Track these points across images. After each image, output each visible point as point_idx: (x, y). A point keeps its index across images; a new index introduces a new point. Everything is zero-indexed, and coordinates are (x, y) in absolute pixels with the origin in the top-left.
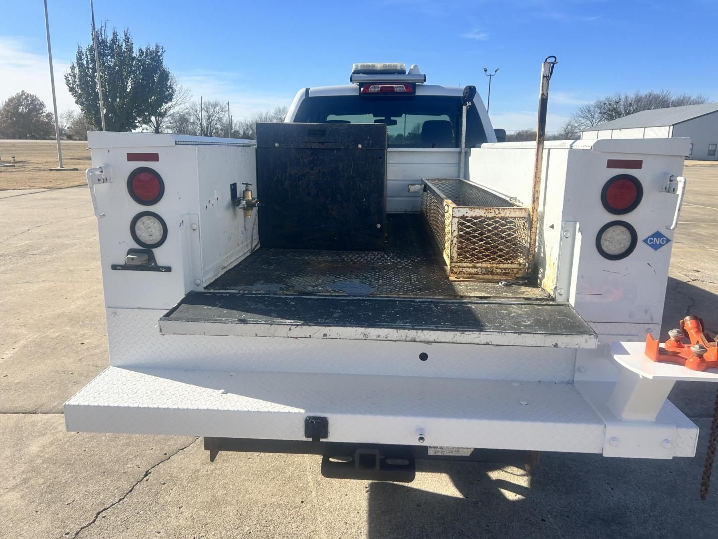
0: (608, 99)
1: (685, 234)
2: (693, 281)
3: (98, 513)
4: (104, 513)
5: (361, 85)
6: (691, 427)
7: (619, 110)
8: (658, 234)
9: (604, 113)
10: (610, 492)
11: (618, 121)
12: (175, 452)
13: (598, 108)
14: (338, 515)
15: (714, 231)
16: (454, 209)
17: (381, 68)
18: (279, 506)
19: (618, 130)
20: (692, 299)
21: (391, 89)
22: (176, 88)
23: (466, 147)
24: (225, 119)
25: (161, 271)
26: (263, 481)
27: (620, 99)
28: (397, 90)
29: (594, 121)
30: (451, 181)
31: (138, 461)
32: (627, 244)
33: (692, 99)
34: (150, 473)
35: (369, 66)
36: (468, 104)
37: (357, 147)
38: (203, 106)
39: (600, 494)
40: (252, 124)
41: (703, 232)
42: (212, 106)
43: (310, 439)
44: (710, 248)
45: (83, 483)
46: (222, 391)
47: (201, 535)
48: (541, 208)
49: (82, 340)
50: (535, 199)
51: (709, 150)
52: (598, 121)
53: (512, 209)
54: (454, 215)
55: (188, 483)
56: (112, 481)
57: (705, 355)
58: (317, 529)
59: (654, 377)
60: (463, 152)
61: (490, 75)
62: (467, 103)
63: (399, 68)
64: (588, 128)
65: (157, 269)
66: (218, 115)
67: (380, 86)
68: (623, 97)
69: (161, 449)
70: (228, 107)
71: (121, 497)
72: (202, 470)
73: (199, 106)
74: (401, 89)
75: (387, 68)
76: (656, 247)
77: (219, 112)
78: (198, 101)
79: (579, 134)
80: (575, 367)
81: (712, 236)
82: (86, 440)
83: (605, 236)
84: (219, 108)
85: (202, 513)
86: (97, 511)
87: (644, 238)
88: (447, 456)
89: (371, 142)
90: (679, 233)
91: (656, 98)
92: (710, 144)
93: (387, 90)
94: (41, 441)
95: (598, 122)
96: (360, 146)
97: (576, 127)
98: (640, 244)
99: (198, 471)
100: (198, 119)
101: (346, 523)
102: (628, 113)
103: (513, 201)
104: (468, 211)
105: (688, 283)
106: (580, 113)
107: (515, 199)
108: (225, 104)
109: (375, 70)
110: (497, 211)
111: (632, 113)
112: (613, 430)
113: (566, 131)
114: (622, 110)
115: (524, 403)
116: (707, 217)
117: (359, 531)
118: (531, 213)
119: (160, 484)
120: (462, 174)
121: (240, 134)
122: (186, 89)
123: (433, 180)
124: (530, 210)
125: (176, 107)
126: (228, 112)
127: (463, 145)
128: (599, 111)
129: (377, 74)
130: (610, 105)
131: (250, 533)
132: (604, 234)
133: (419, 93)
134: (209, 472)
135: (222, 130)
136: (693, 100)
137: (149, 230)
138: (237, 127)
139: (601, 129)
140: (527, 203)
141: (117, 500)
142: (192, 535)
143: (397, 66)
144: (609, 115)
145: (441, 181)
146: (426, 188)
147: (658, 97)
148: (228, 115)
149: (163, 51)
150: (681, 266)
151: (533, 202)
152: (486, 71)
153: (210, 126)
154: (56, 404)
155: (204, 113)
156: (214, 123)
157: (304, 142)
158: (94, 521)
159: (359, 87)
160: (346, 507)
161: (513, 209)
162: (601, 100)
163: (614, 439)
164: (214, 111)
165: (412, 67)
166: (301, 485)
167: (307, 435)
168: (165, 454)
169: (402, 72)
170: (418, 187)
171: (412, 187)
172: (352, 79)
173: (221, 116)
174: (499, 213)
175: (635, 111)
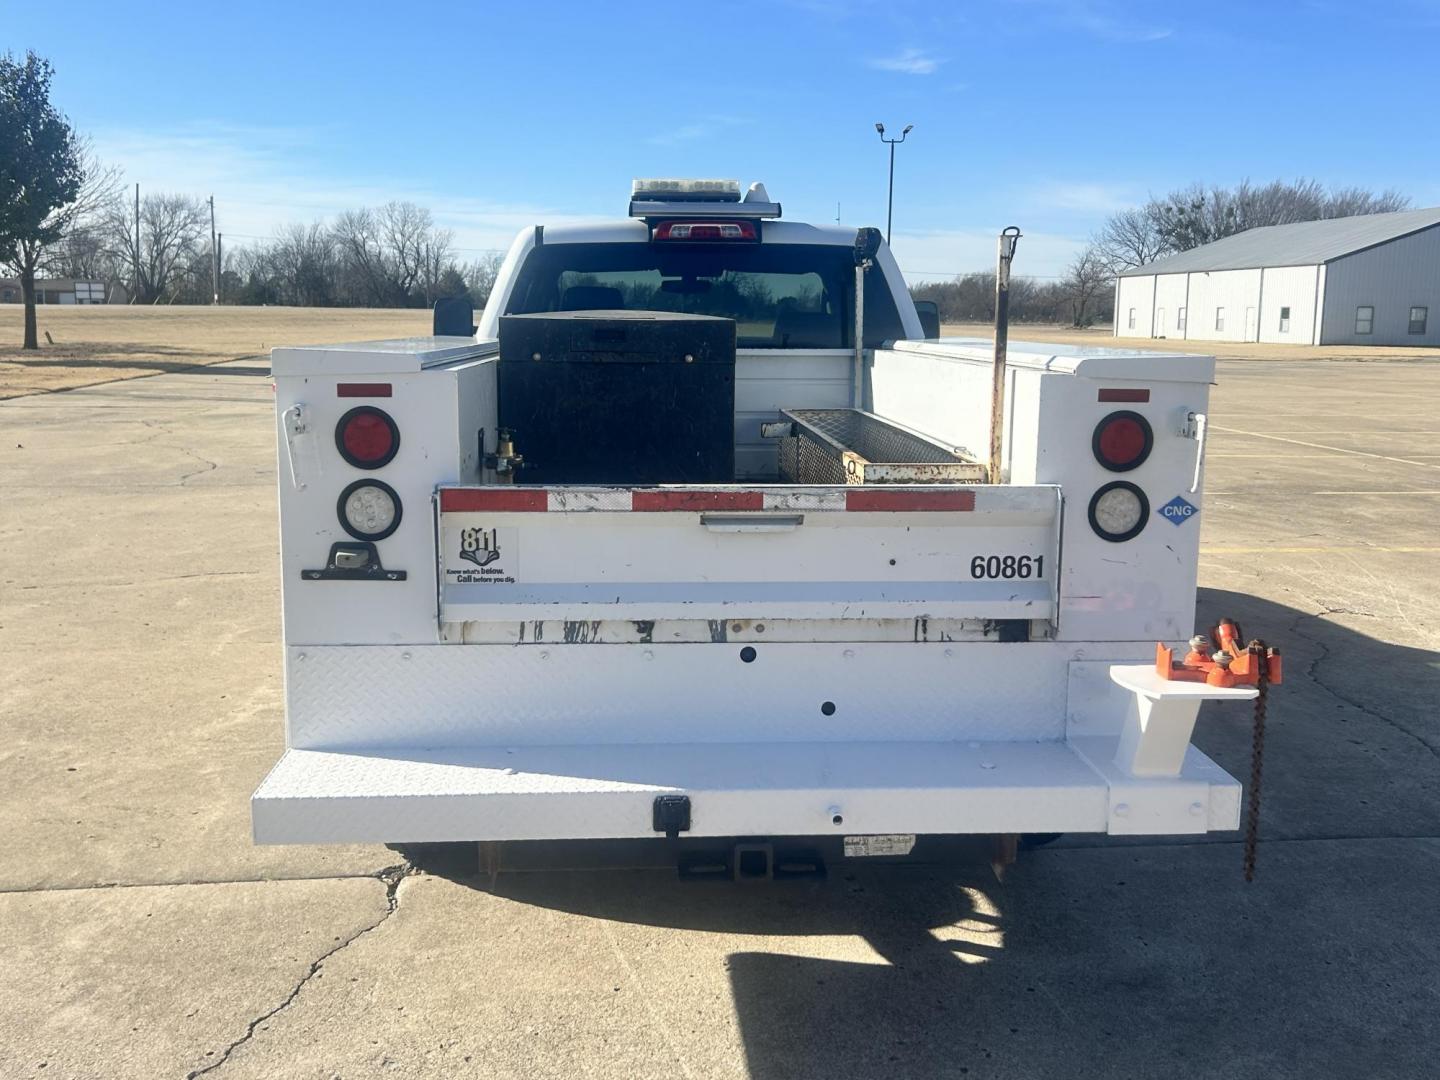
0: (1176, 200)
1: (1331, 518)
2: (1332, 611)
3: (253, 1025)
4: (263, 1024)
5: (651, 222)
6: (1231, 784)
7: (1204, 226)
8: (1178, 501)
9: (1169, 233)
10: (1142, 949)
11: (1202, 252)
12: (354, 934)
13: (1154, 219)
14: (685, 1003)
15: (1390, 510)
16: (867, 469)
17: (691, 186)
18: (577, 997)
19: (1203, 274)
20: (1324, 647)
21: (715, 232)
22: (85, 166)
23: (864, 347)
24: (201, 241)
25: (390, 579)
26: (538, 966)
27: (1203, 199)
28: (726, 233)
29: (1146, 250)
30: (836, 415)
31: (290, 951)
32: (1135, 517)
33: (1371, 200)
34: (320, 967)
35: (666, 184)
36: (867, 263)
37: (684, 360)
38: (140, 209)
39: (1124, 952)
40: (274, 256)
41: (1367, 512)
42: (166, 208)
43: (663, 835)
44: (1379, 546)
45: (201, 986)
46: (508, 770)
47: (452, 1041)
48: (1004, 465)
49: (67, 763)
50: (995, 450)
51: (1411, 322)
52: (1155, 250)
53: (959, 468)
54: (868, 478)
55: (399, 976)
56: (254, 981)
57: (1232, 666)
58: (652, 1022)
59: (1163, 696)
60: (859, 356)
61: (893, 142)
62: (864, 261)
63: (726, 189)
64: (1133, 267)
65: (382, 575)
66: (181, 233)
67: (692, 226)
68: (1209, 195)
69: (327, 932)
70: (209, 211)
71: (284, 1002)
72: (418, 957)
73: (131, 210)
74: (734, 232)
75: (704, 189)
76: (1177, 520)
77: (185, 225)
78: (129, 196)
79: (1112, 283)
80: (1066, 715)
81: (1386, 520)
82: (173, 925)
83: (1101, 505)
84: (183, 214)
85: (444, 1013)
86: (249, 1022)
87: (1160, 506)
88: (873, 857)
89: (708, 351)
90: (1319, 517)
91: (1290, 197)
92: (1412, 308)
93: (705, 234)
94: (83, 931)
95: (1156, 254)
96: (690, 359)
97: (1105, 266)
98: (1154, 517)
99: (412, 959)
100: (127, 241)
101: (700, 1012)
102: (1225, 232)
103: (959, 454)
104: (890, 472)
105: (1321, 616)
106: (1112, 231)
107: (964, 450)
108: (203, 202)
109: (677, 193)
110: (936, 471)
111: (1234, 233)
112: (1119, 794)
113: (1079, 275)
114: (1209, 224)
115: (988, 766)
116: (1382, 479)
117: (725, 1021)
118: (990, 473)
119: (348, 981)
120: (858, 401)
121: (240, 280)
122: (109, 170)
123: (801, 412)
124: (989, 468)
125: (83, 215)
126: (209, 225)
127: (859, 344)
128: (1157, 228)
129: (682, 201)
130: (1181, 211)
131: (537, 1034)
132: (1100, 501)
133: (769, 238)
134: (432, 960)
135: (190, 270)
136: (1375, 204)
137: (370, 510)
138: (234, 262)
139: (1163, 271)
140: (983, 458)
141: (278, 1006)
142: (435, 1042)
143: (721, 185)
144: (1179, 236)
145: (818, 415)
146: (796, 430)
147: (1291, 193)
148: (209, 233)
149: (49, 70)
150: (1313, 583)
151: (993, 454)
152: (881, 130)
153: (157, 264)
154: (76, 874)
155: (145, 228)
156: (171, 252)
157: (588, 351)
158: (250, 1035)
159: (646, 226)
160: (696, 993)
161: (962, 466)
162: (1159, 202)
163: (1122, 806)
164: (172, 221)
165: (752, 188)
166: (607, 968)
167: (657, 828)
168: (337, 939)
169: (733, 197)
170: (780, 428)
171: (769, 427)
172: (634, 211)
173: (193, 234)
174: (939, 473)
175: (1240, 229)
